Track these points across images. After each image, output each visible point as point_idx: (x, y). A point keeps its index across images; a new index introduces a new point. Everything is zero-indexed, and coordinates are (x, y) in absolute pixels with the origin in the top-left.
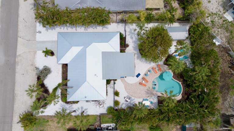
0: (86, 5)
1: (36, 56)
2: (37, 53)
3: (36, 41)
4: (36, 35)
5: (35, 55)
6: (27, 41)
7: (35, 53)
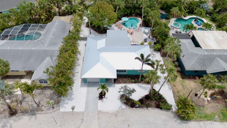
0: (56, 52)
1: (105, 111)
2: (100, 110)
3: (84, 112)
4: (77, 112)
5: (102, 112)
6: (83, 122)
7: (100, 112)
